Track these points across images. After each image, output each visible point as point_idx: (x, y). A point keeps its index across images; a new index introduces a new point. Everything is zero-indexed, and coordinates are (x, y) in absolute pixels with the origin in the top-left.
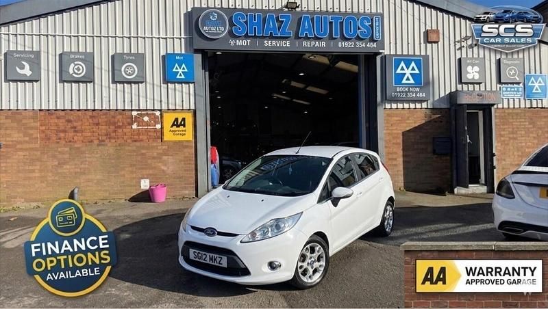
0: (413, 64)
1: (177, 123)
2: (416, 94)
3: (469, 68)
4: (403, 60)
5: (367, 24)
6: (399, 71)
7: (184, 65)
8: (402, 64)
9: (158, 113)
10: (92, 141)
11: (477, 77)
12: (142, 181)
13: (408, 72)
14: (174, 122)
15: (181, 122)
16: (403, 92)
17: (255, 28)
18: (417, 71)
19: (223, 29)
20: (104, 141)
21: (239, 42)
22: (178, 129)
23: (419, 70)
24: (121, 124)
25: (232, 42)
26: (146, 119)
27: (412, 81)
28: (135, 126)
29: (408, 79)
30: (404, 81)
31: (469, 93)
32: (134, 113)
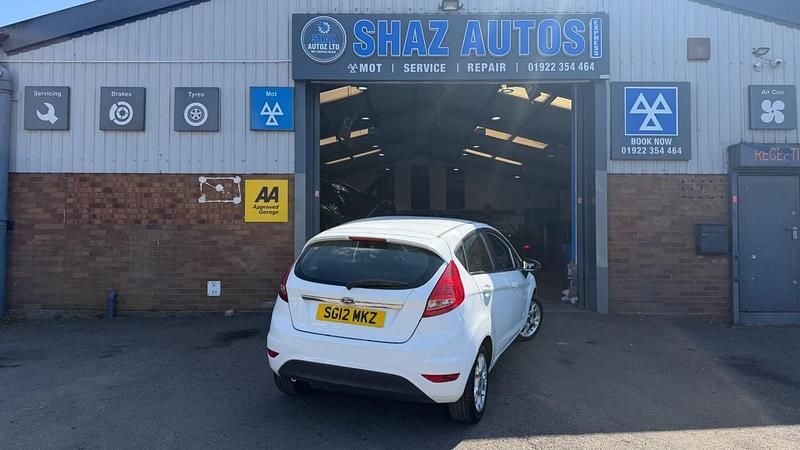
0: (660, 98)
1: (266, 194)
2: (666, 150)
3: (766, 105)
4: (643, 91)
5: (577, 31)
6: (634, 110)
7: (277, 105)
8: (641, 98)
9: (237, 180)
10: (138, 222)
11: (780, 119)
12: (210, 284)
13: (651, 112)
14: (261, 194)
15: (272, 194)
16: (641, 146)
17: (389, 44)
18: (667, 110)
19: (337, 47)
20: (155, 221)
21: (363, 68)
22: (266, 204)
23: (672, 107)
24: (182, 196)
25: (352, 68)
26: (219, 188)
27: (658, 127)
28: (202, 200)
29: (651, 123)
30: (644, 127)
31: (765, 147)
32: (203, 180)
